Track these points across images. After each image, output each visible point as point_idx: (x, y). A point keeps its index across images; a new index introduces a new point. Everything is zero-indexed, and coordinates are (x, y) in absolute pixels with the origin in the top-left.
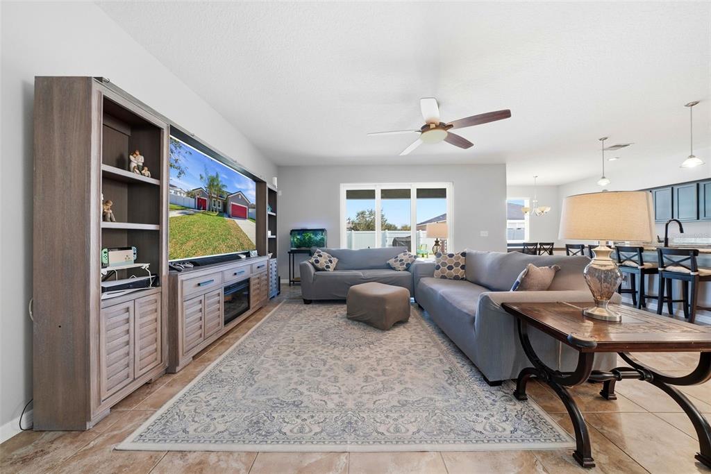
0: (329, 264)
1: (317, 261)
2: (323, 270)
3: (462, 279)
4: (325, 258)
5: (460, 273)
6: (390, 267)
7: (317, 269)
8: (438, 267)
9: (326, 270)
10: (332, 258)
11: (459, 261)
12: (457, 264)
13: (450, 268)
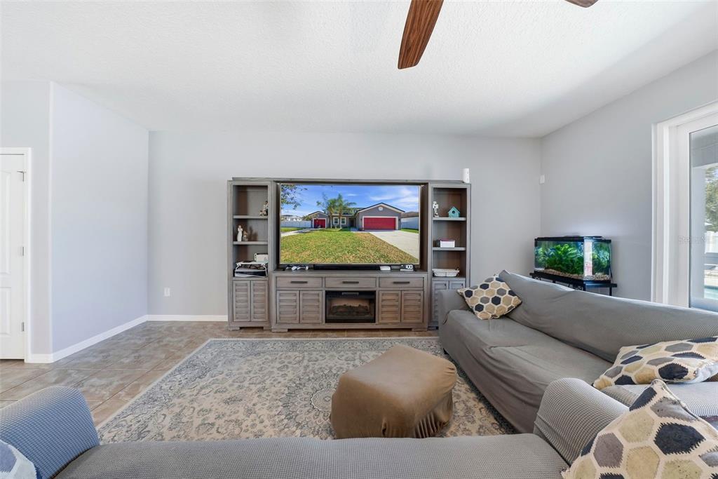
1: (469, 294)
4: (491, 291)
10: (507, 296)
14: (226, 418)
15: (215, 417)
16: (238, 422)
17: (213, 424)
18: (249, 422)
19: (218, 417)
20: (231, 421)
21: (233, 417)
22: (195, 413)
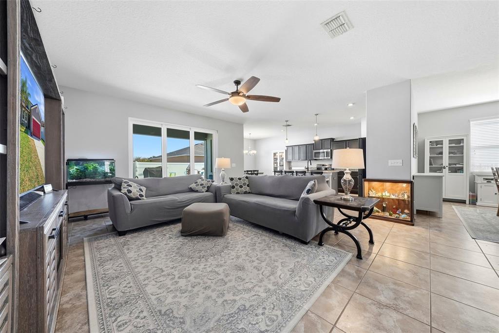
0: (142, 193)
1: (130, 191)
2: (137, 199)
3: (249, 193)
4: (135, 187)
5: (248, 189)
6: (192, 190)
7: (131, 199)
8: (233, 187)
9: (140, 199)
10: (142, 188)
11: (245, 182)
12: (244, 184)
13: (241, 187)
14: (250, 259)
15: (255, 263)
16: (247, 255)
17: (257, 259)
18: (243, 252)
19: (253, 261)
20: (249, 257)
21: (247, 258)
22: (262, 271)
